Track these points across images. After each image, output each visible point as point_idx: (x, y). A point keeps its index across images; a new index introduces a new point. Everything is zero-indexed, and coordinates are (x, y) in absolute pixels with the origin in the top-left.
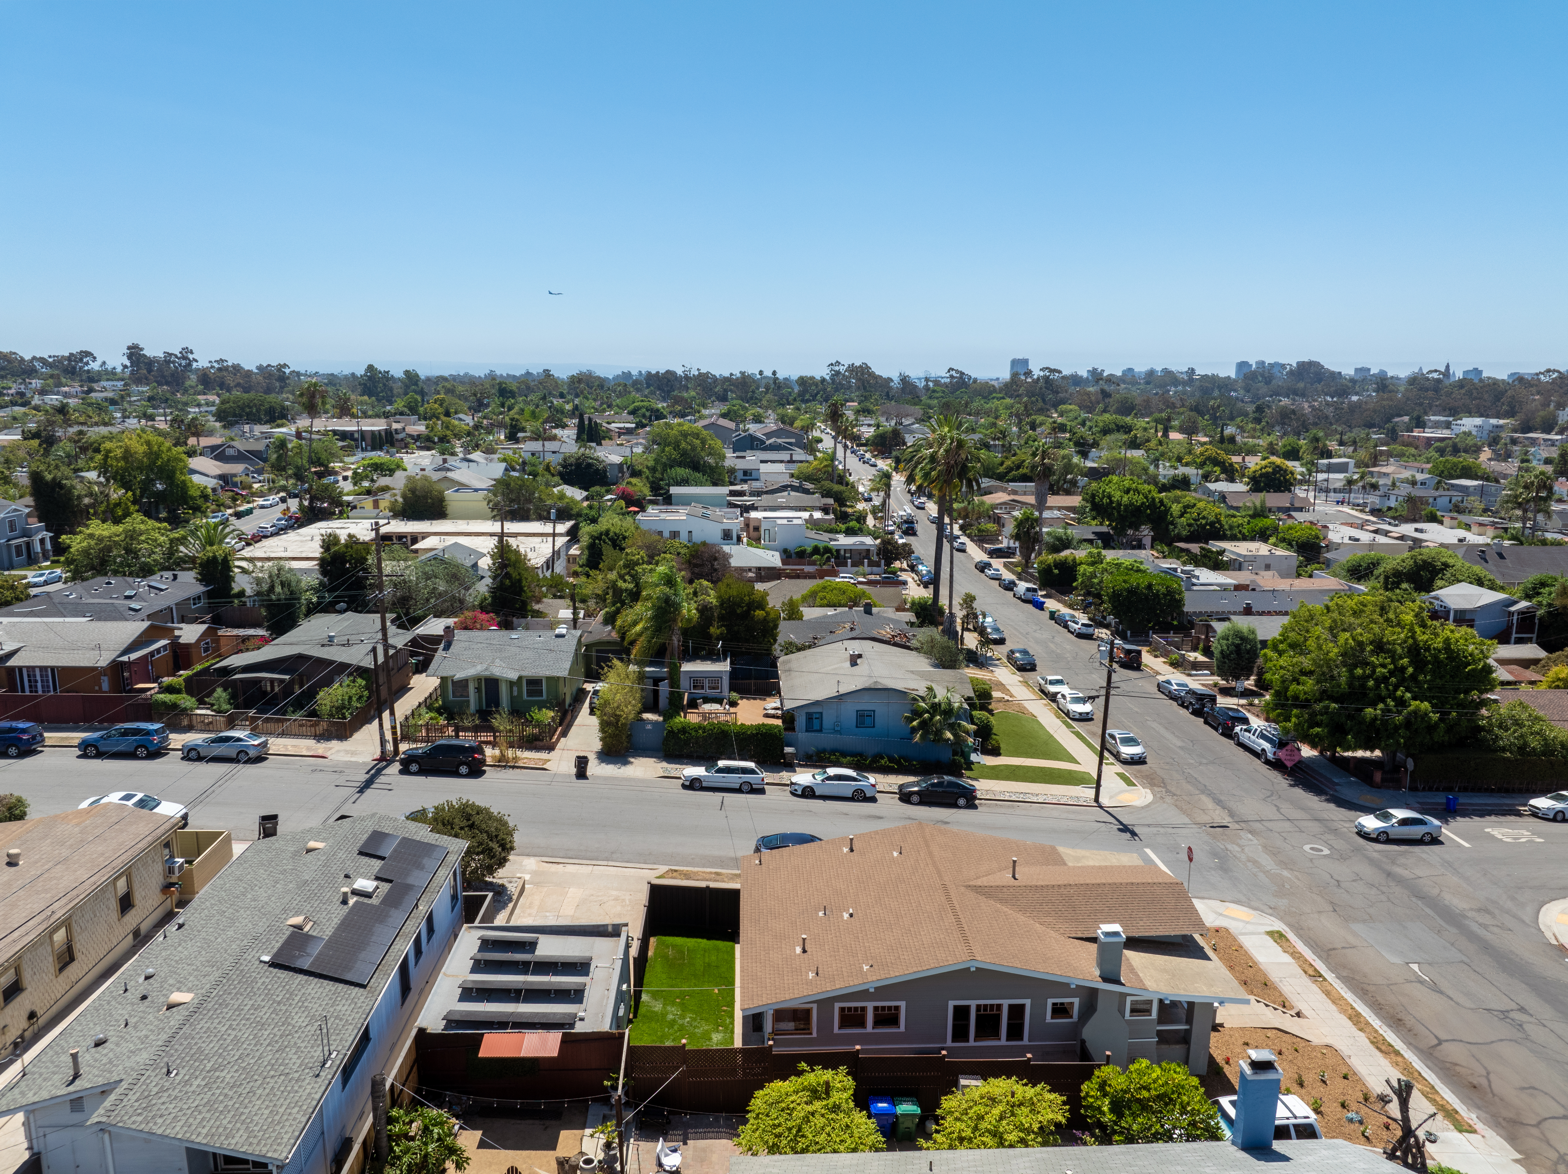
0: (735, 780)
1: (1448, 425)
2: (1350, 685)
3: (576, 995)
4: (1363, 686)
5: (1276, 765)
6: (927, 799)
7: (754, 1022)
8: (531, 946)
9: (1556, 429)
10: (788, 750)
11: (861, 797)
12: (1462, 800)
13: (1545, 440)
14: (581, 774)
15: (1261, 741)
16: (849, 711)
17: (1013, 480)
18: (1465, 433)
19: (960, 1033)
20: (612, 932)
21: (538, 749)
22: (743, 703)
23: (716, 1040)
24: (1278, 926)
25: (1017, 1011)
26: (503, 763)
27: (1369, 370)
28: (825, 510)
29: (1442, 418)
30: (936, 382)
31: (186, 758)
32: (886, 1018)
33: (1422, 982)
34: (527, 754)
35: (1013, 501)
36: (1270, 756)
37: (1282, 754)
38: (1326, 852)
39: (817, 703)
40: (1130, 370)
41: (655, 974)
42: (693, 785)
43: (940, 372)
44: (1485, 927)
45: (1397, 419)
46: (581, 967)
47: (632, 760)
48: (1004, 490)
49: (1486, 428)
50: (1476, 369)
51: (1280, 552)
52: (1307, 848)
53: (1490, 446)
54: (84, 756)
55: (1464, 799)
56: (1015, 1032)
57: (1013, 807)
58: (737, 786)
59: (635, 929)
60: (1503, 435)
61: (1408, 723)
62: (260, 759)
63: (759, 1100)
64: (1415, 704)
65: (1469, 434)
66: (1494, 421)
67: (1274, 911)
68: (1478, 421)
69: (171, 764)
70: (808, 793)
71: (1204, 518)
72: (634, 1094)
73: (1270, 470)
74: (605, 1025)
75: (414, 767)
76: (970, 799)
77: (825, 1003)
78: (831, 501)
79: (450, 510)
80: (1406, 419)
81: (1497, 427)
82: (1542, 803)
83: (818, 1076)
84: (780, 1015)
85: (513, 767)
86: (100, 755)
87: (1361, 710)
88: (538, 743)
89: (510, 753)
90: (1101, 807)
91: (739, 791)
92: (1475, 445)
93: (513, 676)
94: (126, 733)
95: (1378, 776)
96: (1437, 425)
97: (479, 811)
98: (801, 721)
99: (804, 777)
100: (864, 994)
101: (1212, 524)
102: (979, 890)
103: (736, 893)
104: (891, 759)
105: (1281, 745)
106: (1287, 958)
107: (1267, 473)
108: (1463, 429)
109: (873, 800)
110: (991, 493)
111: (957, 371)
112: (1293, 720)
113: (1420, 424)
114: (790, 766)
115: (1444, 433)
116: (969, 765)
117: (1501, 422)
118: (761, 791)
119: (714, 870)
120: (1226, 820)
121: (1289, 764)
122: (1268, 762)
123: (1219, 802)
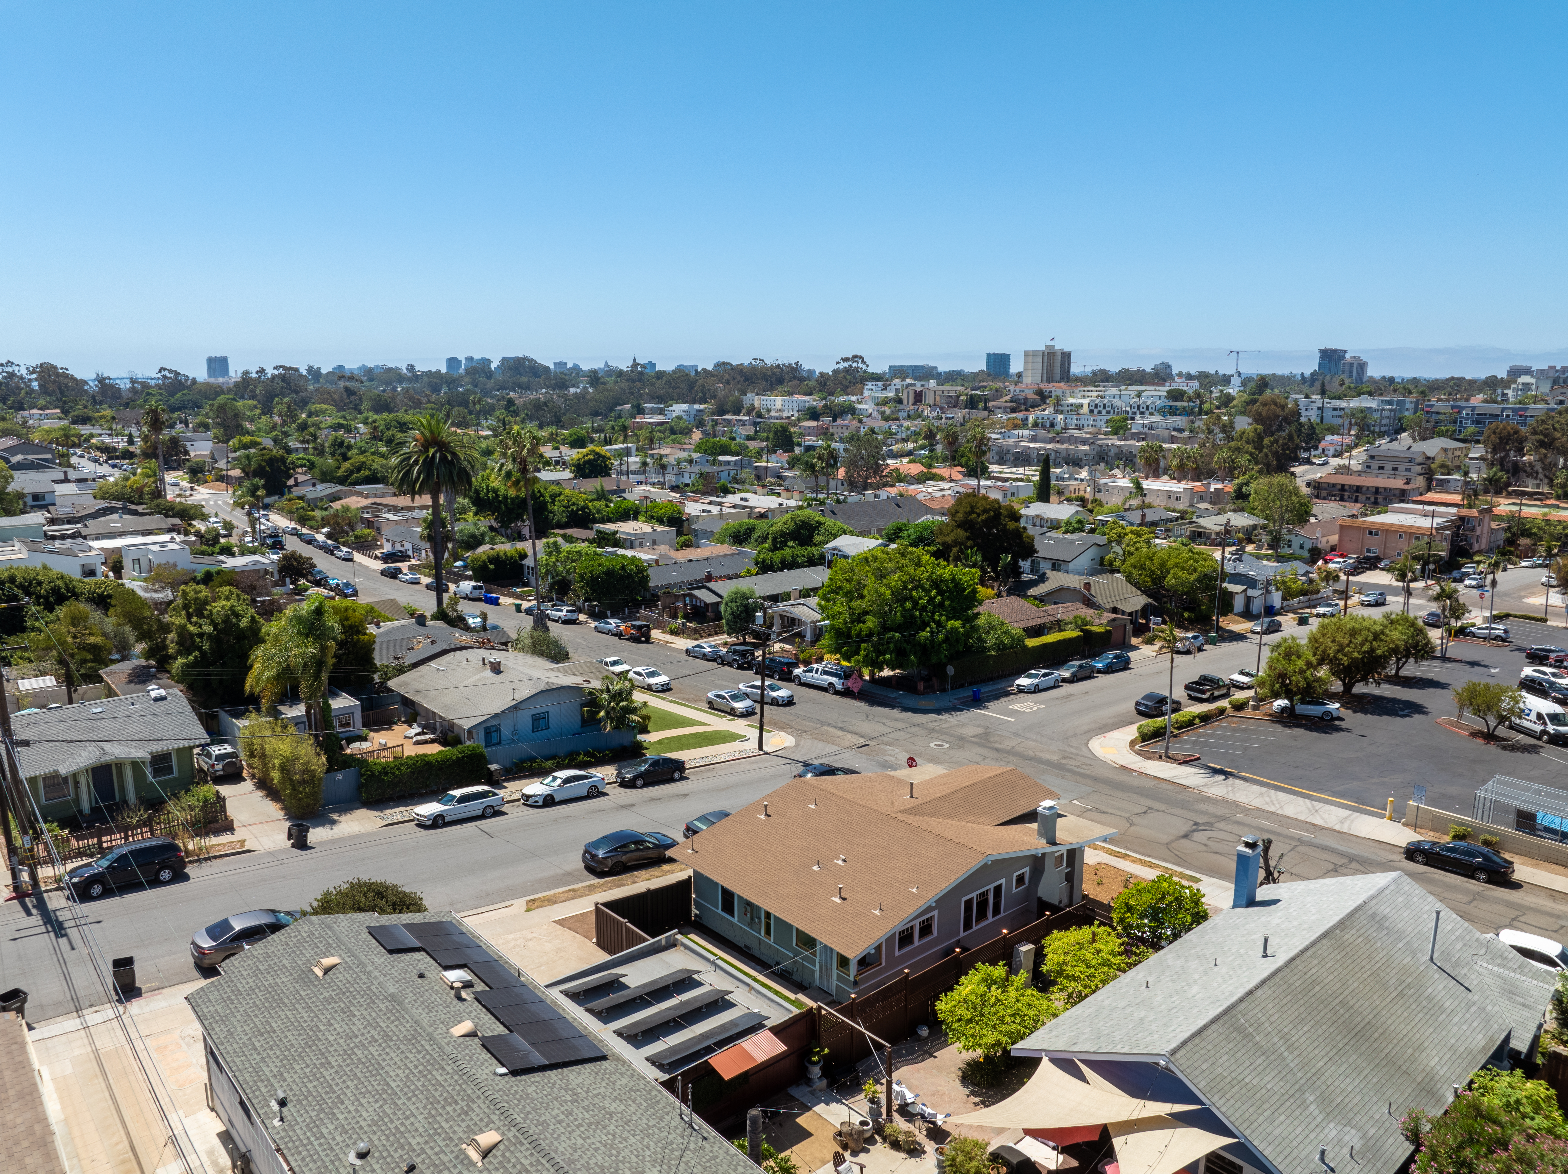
0: (476, 807)
1: (661, 412)
2: (903, 615)
3: (723, 1003)
4: (913, 616)
5: (846, 693)
6: (649, 779)
9: (744, 411)
10: (496, 767)
11: (595, 792)
12: (983, 690)
13: (738, 421)
14: (301, 843)
15: (826, 677)
16: (525, 719)
18: (677, 417)
21: (217, 832)
25: (998, 891)
26: (193, 857)
27: (566, 364)
28: (180, 531)
29: (655, 406)
30: (145, 385)
32: (926, 928)
33: (1090, 810)
34: (213, 840)
35: (375, 504)
36: (839, 687)
37: (849, 683)
38: (947, 746)
39: (496, 716)
40: (341, 367)
42: (437, 822)
43: (149, 372)
44: (1079, 767)
45: (619, 408)
46: (688, 981)
47: (335, 816)
48: (359, 494)
49: (693, 412)
50: (650, 362)
51: (660, 528)
52: (932, 745)
53: (697, 428)
55: (985, 689)
57: (709, 770)
58: (480, 812)
60: (706, 418)
61: (947, 640)
64: (951, 623)
65: (679, 418)
66: (696, 406)
68: (685, 407)
70: (546, 802)
71: (574, 504)
73: (591, 457)
75: (97, 890)
80: (628, 407)
81: (700, 411)
82: (1022, 682)
85: (208, 859)
87: (915, 635)
88: (212, 826)
89: (192, 844)
90: (767, 753)
91: (485, 816)
92: (687, 427)
95: (921, 686)
96: (652, 412)
99: (533, 788)
101: (583, 509)
104: (587, 754)
105: (846, 675)
107: (590, 460)
108: (674, 414)
109: (606, 793)
110: (341, 499)
111: (170, 371)
112: (862, 652)
113: (640, 411)
114: (508, 781)
115: (659, 419)
116: (643, 745)
117: (702, 407)
118: (503, 812)
119: (567, 888)
120: (862, 741)
121: (856, 690)
122: (837, 693)
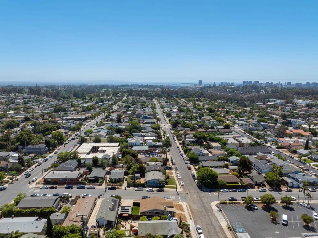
0: (140, 190)
3: (128, 211)
6: (159, 191)
7: (141, 213)
8: (125, 208)
10: (146, 186)
11: (153, 191)
14: (125, 189)
16: (152, 181)
17: (186, 128)
19: (155, 214)
20: (131, 207)
21: (121, 186)
22: (142, 179)
23: (138, 214)
24: (187, 204)
25: (159, 212)
26: (118, 188)
28: (156, 136)
29: (273, 100)
31: (87, 189)
32: (150, 213)
33: (196, 209)
39: (149, 180)
41: (133, 210)
42: (136, 190)
46: (128, 209)
47: (130, 187)
49: (281, 102)
51: (219, 145)
53: (281, 106)
54: (77, 189)
56: (159, 213)
59: (132, 206)
60: (283, 104)
62: (94, 189)
63: (141, 218)
67: (188, 203)
69: (86, 189)
70: (147, 191)
72: (133, 218)
74: (131, 213)
76: (163, 191)
77: (146, 212)
78: (157, 134)
79: (101, 141)
82: (222, 190)
83: (144, 216)
84: (143, 213)
86: (79, 189)
89: (118, 187)
90: (176, 191)
91: (141, 191)
92: (278, 106)
93: (118, 178)
94: (82, 186)
97: (119, 196)
98: (147, 182)
99: (147, 189)
100: (148, 211)
102: (158, 203)
103: (139, 203)
104: (156, 186)
106: (186, 207)
107: (226, 125)
108: (276, 103)
109: (154, 191)
110: (182, 131)
113: (269, 101)
114: (146, 187)
115: (273, 103)
116: (164, 186)
117: (283, 101)
118: (143, 191)
119: (138, 201)
121: (198, 185)
123: (189, 191)
